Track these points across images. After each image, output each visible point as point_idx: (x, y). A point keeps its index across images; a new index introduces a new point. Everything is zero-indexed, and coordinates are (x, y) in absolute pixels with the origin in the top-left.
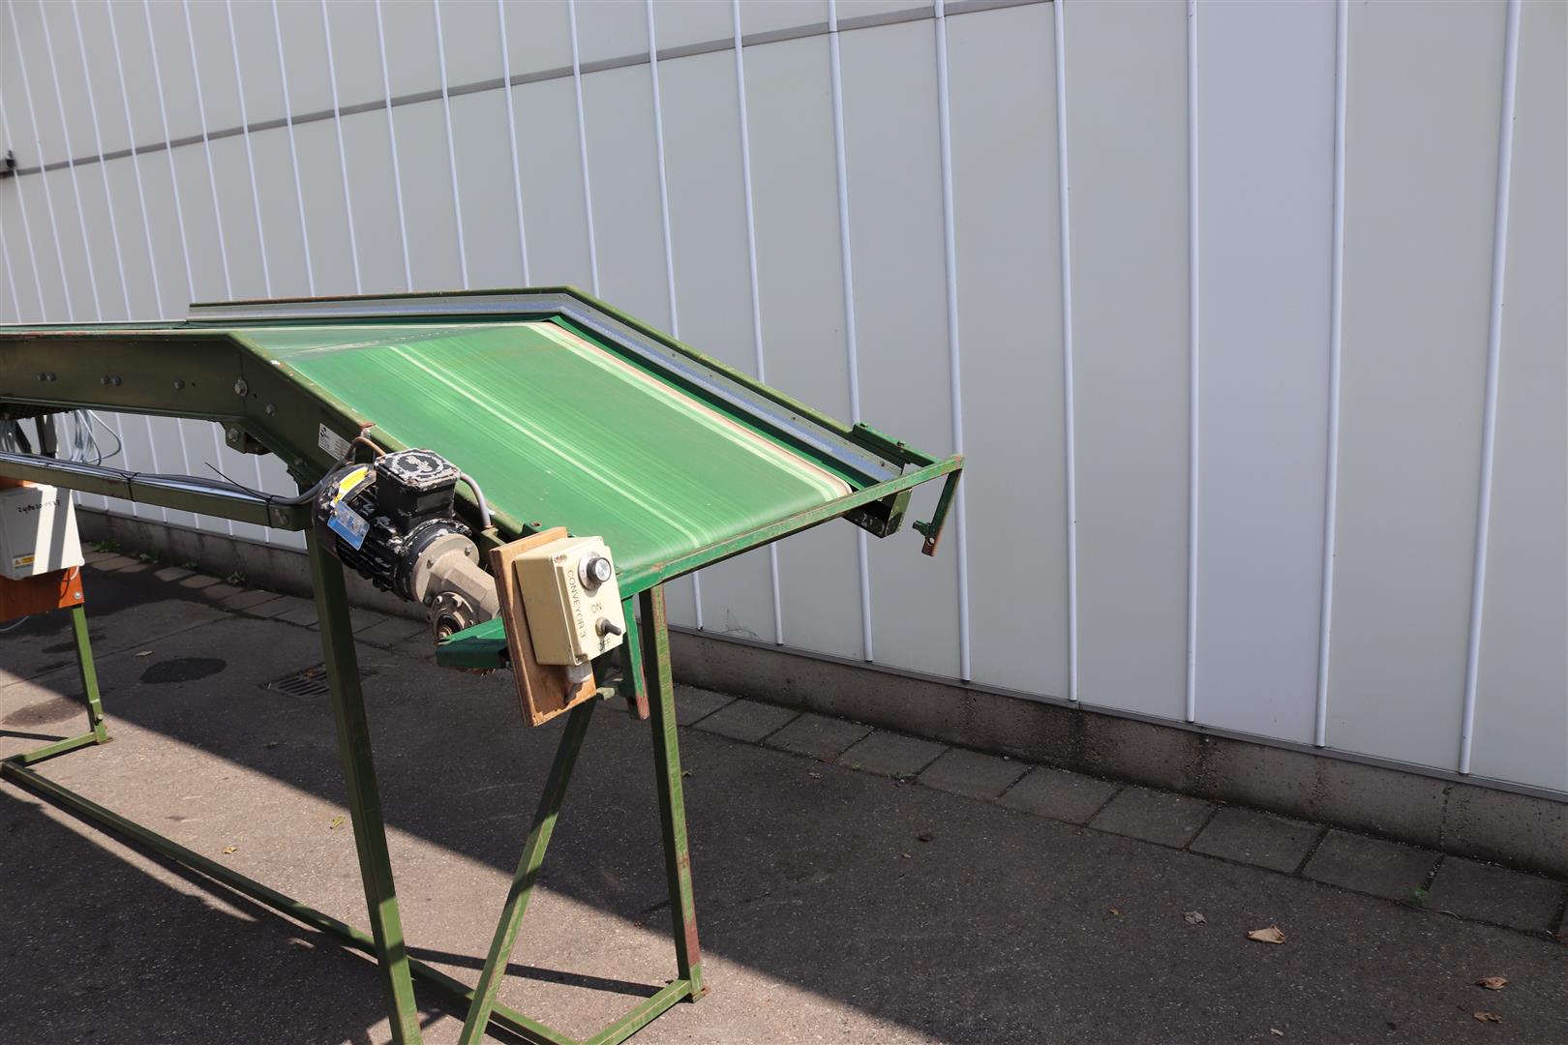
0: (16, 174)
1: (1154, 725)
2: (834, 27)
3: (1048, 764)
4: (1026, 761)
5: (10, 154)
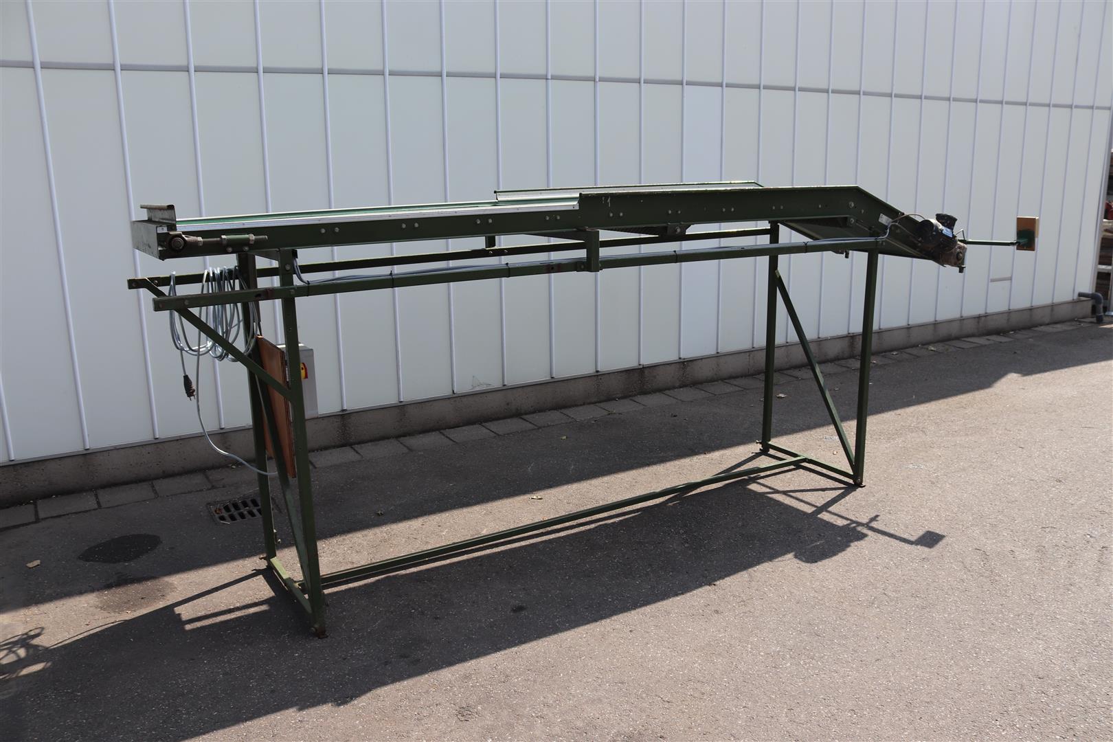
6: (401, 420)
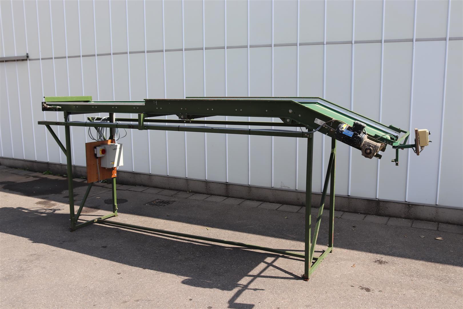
0: (28, 60)
1: (397, 203)
2: (325, 43)
3: (370, 214)
4: (364, 214)
5: (27, 54)
6: (249, 193)
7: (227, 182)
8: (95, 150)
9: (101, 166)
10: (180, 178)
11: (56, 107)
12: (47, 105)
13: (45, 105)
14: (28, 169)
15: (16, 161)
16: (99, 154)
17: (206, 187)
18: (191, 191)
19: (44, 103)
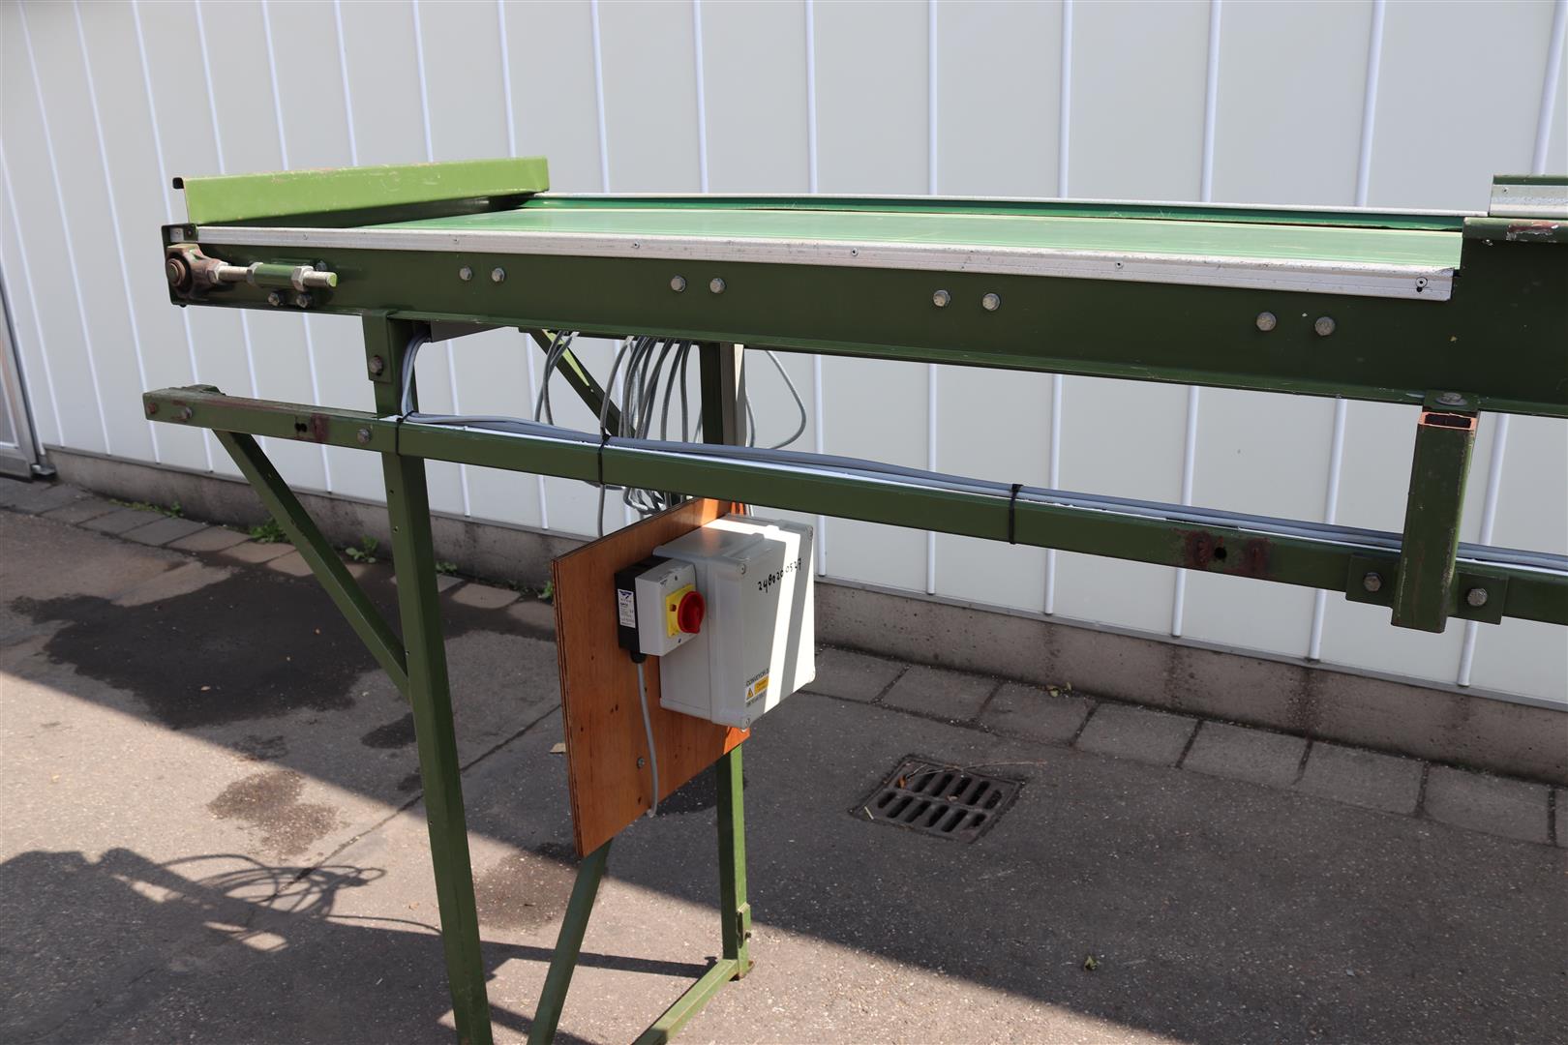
7: (1309, 660)
8: (625, 599)
9: (665, 703)
10: (1006, 615)
11: (287, 278)
12: (210, 250)
13: (191, 252)
14: (178, 507)
15: (124, 467)
16: (659, 633)
17: (1172, 671)
18: (1069, 687)
19: (178, 236)
